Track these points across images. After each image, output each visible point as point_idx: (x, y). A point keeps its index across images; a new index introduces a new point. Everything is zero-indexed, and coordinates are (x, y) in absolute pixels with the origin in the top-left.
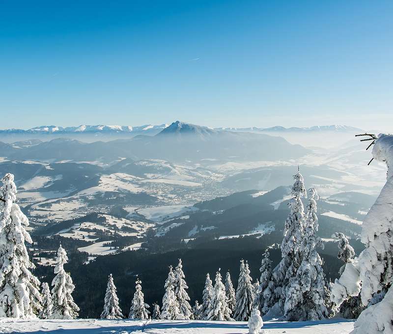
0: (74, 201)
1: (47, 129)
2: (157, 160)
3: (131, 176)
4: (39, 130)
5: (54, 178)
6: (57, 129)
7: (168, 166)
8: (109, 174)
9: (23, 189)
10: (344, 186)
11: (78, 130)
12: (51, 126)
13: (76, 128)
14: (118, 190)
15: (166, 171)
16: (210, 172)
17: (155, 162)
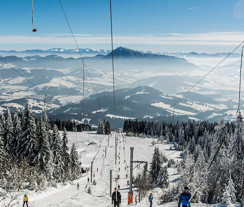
0: (29, 91)
1: (57, 50)
2: (97, 70)
3: (76, 78)
4: (52, 50)
5: (29, 77)
6: (62, 50)
7: (103, 73)
8: (62, 77)
9: (9, 83)
10: (200, 88)
11: (75, 51)
12: (60, 48)
13: (73, 50)
14: (60, 86)
15: (100, 76)
16: (127, 78)
17: (96, 71)
